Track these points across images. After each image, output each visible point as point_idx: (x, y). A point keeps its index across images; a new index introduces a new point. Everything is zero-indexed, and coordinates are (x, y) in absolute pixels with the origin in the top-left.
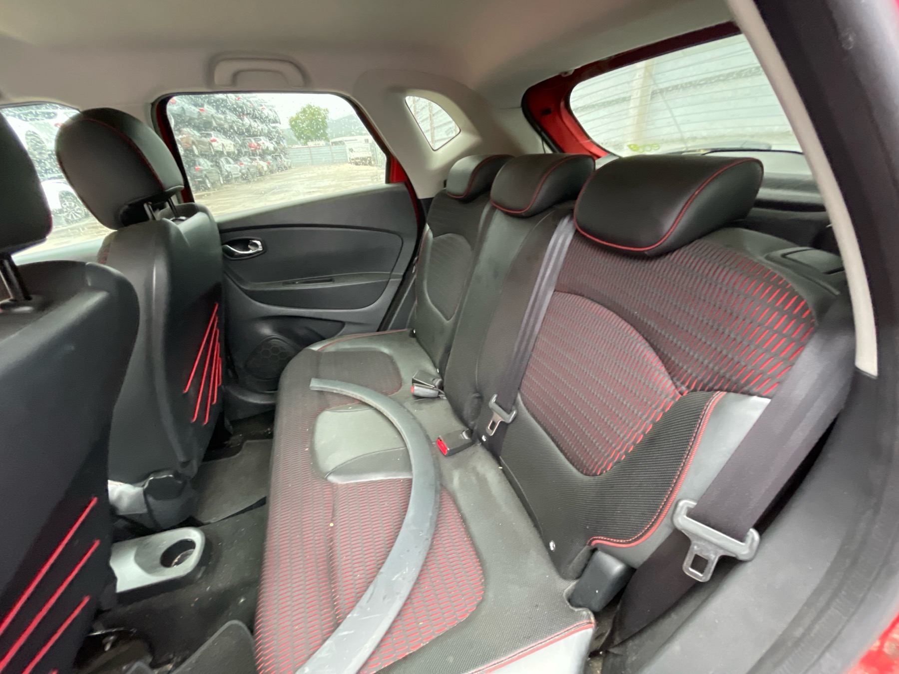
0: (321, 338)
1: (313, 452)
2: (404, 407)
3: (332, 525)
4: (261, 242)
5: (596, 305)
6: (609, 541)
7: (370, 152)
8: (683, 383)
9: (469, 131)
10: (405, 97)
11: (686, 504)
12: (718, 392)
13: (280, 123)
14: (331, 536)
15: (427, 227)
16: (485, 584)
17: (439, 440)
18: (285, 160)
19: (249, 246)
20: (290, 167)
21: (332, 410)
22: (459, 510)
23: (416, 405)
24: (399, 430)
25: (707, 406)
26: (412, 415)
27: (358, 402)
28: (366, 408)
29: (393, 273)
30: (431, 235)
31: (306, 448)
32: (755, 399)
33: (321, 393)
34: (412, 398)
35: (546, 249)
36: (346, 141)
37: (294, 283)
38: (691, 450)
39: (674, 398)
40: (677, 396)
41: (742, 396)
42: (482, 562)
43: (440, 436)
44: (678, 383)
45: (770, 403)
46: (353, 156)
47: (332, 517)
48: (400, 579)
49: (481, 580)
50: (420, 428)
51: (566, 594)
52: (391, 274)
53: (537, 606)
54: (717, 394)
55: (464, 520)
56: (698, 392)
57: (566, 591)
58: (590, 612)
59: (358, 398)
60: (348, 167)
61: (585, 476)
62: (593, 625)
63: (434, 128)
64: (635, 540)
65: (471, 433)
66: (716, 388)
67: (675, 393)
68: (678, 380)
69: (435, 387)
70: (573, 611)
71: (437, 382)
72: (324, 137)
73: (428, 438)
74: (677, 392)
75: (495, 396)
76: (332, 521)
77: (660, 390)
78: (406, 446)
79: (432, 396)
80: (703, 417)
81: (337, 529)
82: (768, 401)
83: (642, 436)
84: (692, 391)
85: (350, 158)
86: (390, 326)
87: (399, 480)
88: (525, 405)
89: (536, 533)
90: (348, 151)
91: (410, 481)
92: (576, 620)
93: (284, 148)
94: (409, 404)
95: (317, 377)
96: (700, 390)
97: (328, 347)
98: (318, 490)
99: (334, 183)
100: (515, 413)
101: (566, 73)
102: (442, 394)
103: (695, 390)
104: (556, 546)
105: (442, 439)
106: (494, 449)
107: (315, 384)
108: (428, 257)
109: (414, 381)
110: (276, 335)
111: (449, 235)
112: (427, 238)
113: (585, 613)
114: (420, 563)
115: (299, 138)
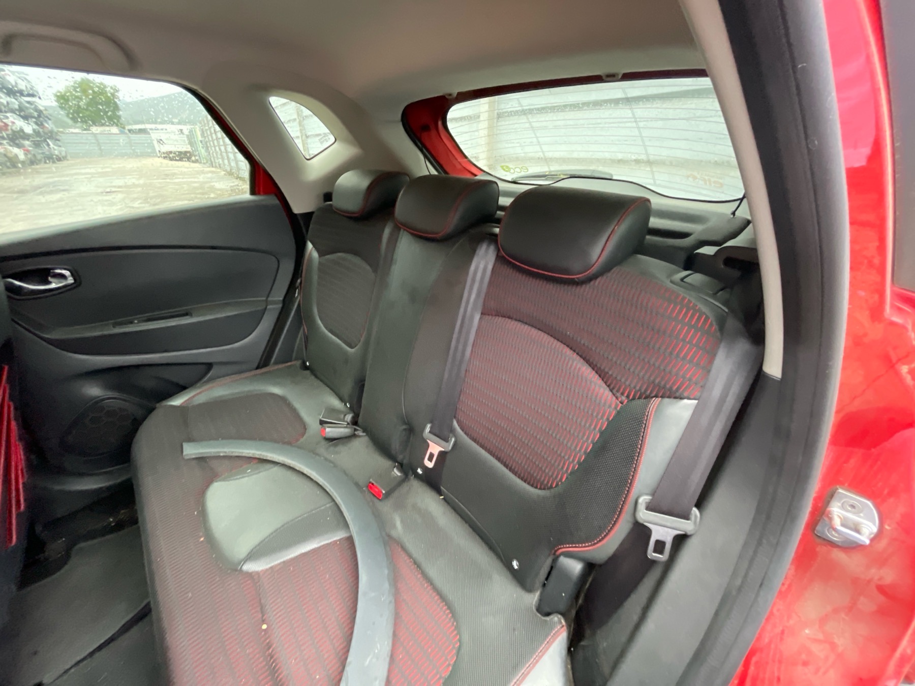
0: (181, 388)
1: (211, 541)
2: (317, 454)
3: (264, 627)
4: (71, 273)
5: (526, 326)
6: (575, 547)
7: (189, 146)
8: (622, 394)
9: (345, 140)
10: (269, 97)
11: (644, 500)
12: (654, 398)
13: (40, 98)
14: (268, 641)
15: (310, 246)
16: (457, 628)
17: (371, 484)
18: (56, 147)
19: (50, 279)
20: (65, 158)
21: (224, 480)
22: (410, 556)
23: (332, 449)
24: (321, 484)
25: (648, 412)
26: (331, 462)
27: (257, 461)
28: (268, 466)
29: (270, 299)
30: (315, 255)
31: (201, 537)
32: (686, 401)
33: (201, 460)
34: (324, 443)
35: (467, 273)
36: (151, 129)
37: (131, 322)
38: (641, 452)
39: (616, 408)
40: (618, 405)
41: (675, 400)
42: (449, 606)
43: (371, 480)
44: (618, 395)
45: (698, 403)
46: (165, 149)
47: (263, 616)
48: (374, 660)
49: (453, 623)
50: (345, 476)
51: (535, 606)
52: (266, 301)
53: (514, 630)
54: (654, 401)
55: (418, 565)
56: (636, 400)
57: (534, 603)
58: (560, 616)
59: (257, 456)
60: (158, 162)
61: (540, 491)
62: (565, 628)
63: (307, 137)
64: (600, 541)
65: (401, 466)
66: (653, 395)
67: (616, 403)
68: (618, 391)
69: (348, 424)
70: (546, 621)
71: (349, 417)
72: (114, 120)
73: (357, 485)
74: (618, 402)
75: (429, 426)
76: (263, 622)
77: (603, 401)
78: (333, 500)
79: (348, 434)
80: (646, 422)
81: (274, 629)
82: (696, 402)
83: (592, 445)
84: (631, 400)
85: (159, 151)
86: (273, 360)
87: (335, 542)
88: (463, 430)
89: (492, 554)
90: (155, 143)
91: (350, 540)
92: (552, 629)
93: (51, 132)
94: (322, 449)
95: (190, 440)
96: (638, 399)
97: (196, 398)
98: (234, 588)
99: (141, 182)
100: (453, 440)
101: (450, 95)
102: (358, 430)
103: (634, 399)
104: (519, 564)
105: (373, 482)
106: (432, 480)
107: (190, 450)
108: (315, 278)
109: (322, 423)
110: (110, 394)
111: (340, 254)
112: (311, 259)
113: (556, 619)
114: (391, 634)
115: (74, 119)
